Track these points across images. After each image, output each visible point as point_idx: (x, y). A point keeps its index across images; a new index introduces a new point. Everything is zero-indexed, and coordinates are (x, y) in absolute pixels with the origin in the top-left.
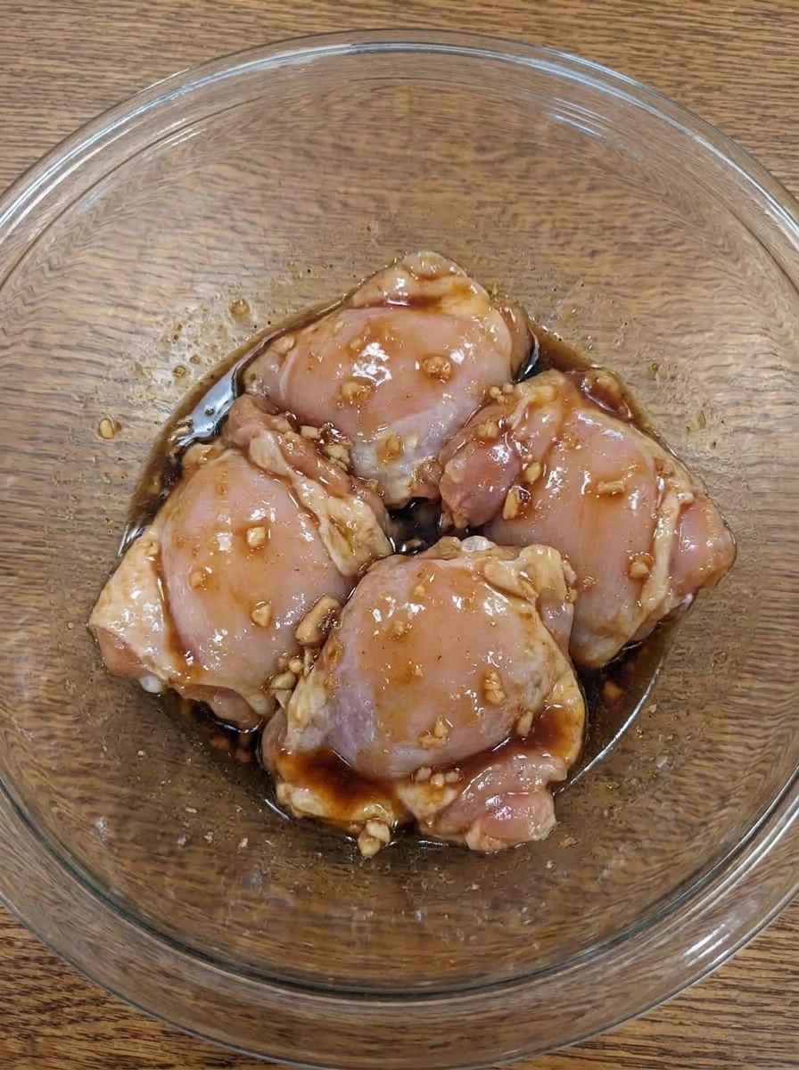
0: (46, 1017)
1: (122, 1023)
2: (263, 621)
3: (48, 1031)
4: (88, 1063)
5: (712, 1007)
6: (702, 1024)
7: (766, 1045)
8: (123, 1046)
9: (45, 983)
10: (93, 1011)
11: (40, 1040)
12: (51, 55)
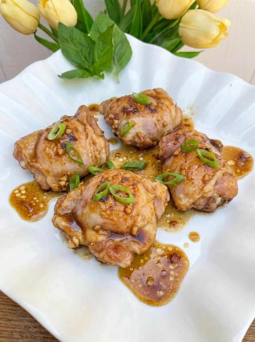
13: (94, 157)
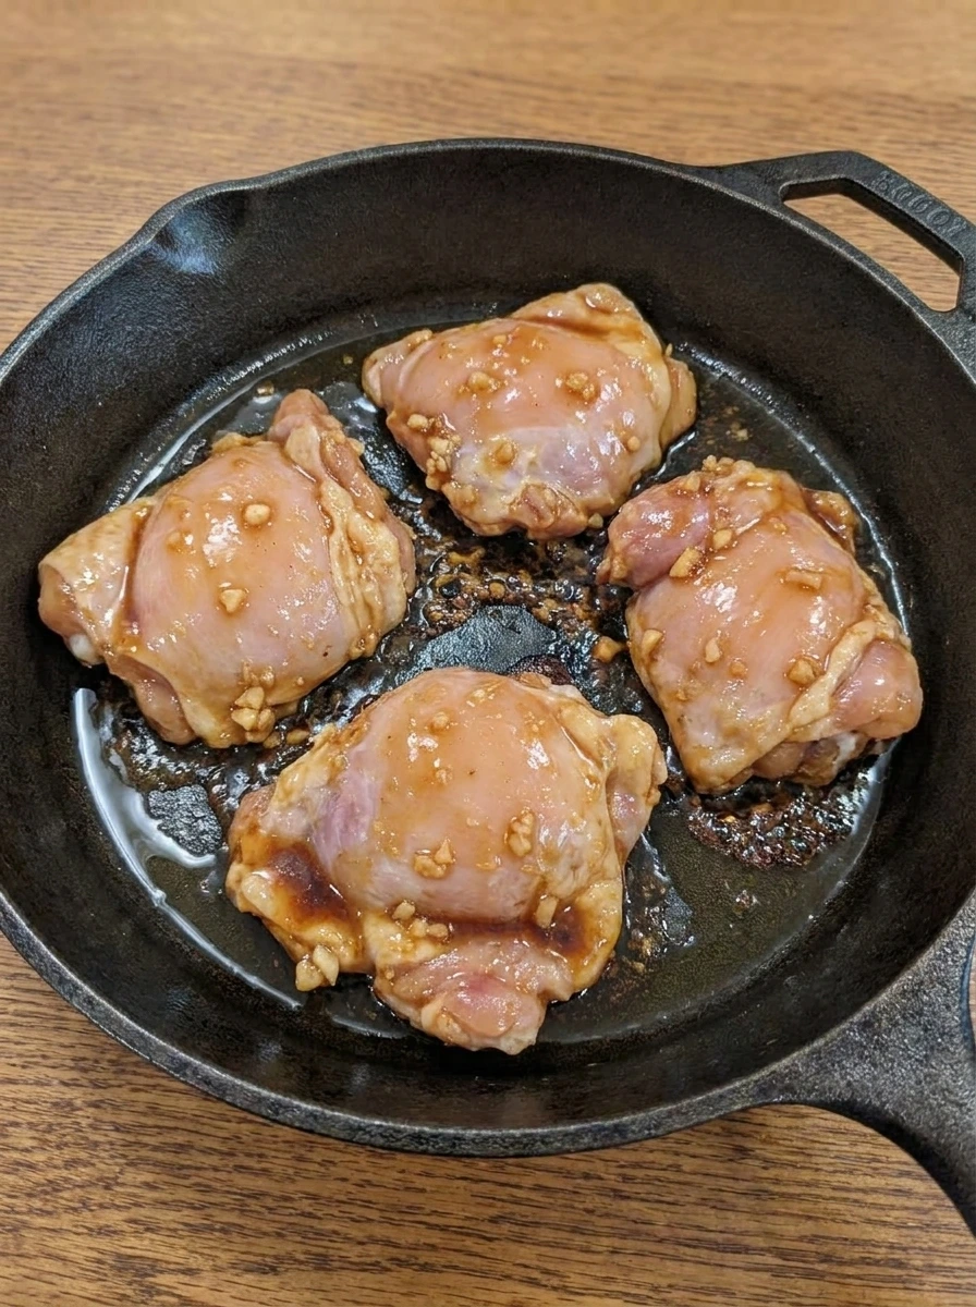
0: (36, 1203)
1: (134, 1213)
2: (231, 605)
3: (39, 1222)
4: (90, 1265)
5: (883, 1200)
6: (869, 1221)
7: (951, 1249)
8: (136, 1243)
9: (39, 1157)
10: (98, 1195)
11: (28, 1233)
12: (125, 163)
13: (360, 608)
